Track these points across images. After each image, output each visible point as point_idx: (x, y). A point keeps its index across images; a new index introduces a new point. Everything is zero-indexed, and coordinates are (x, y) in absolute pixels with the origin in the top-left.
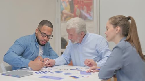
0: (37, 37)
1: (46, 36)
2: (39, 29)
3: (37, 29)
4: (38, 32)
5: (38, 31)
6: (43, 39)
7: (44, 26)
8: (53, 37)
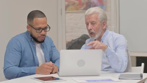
0: (31, 36)
1: (43, 30)
2: (30, 25)
3: (27, 26)
4: (30, 29)
5: (30, 27)
6: (40, 35)
7: (34, 19)
8: (50, 28)
